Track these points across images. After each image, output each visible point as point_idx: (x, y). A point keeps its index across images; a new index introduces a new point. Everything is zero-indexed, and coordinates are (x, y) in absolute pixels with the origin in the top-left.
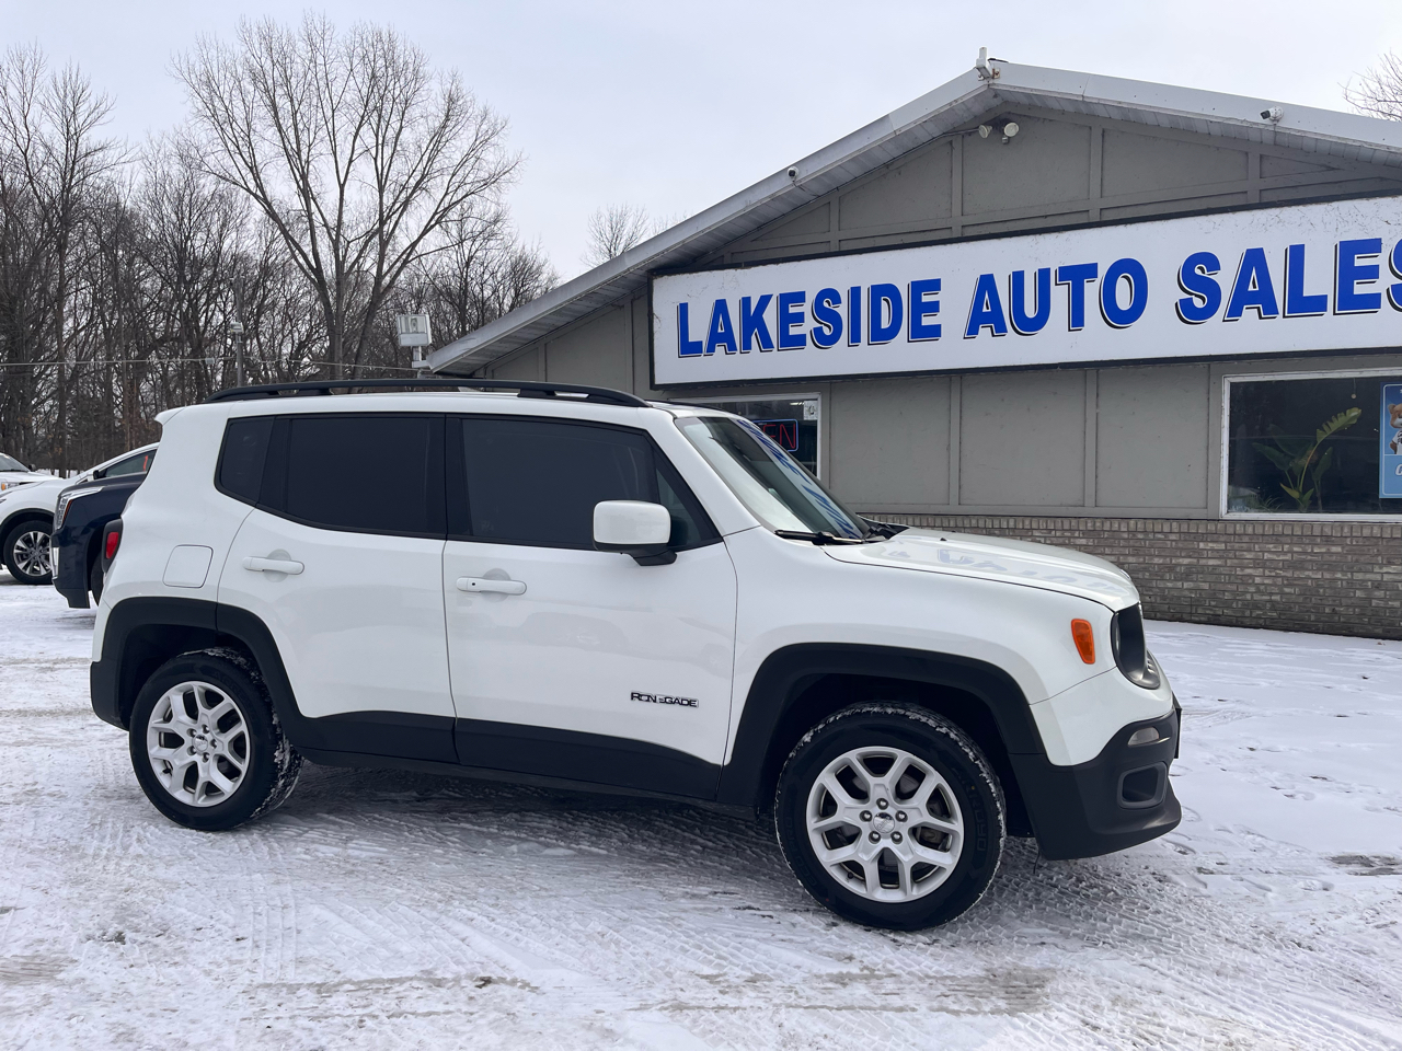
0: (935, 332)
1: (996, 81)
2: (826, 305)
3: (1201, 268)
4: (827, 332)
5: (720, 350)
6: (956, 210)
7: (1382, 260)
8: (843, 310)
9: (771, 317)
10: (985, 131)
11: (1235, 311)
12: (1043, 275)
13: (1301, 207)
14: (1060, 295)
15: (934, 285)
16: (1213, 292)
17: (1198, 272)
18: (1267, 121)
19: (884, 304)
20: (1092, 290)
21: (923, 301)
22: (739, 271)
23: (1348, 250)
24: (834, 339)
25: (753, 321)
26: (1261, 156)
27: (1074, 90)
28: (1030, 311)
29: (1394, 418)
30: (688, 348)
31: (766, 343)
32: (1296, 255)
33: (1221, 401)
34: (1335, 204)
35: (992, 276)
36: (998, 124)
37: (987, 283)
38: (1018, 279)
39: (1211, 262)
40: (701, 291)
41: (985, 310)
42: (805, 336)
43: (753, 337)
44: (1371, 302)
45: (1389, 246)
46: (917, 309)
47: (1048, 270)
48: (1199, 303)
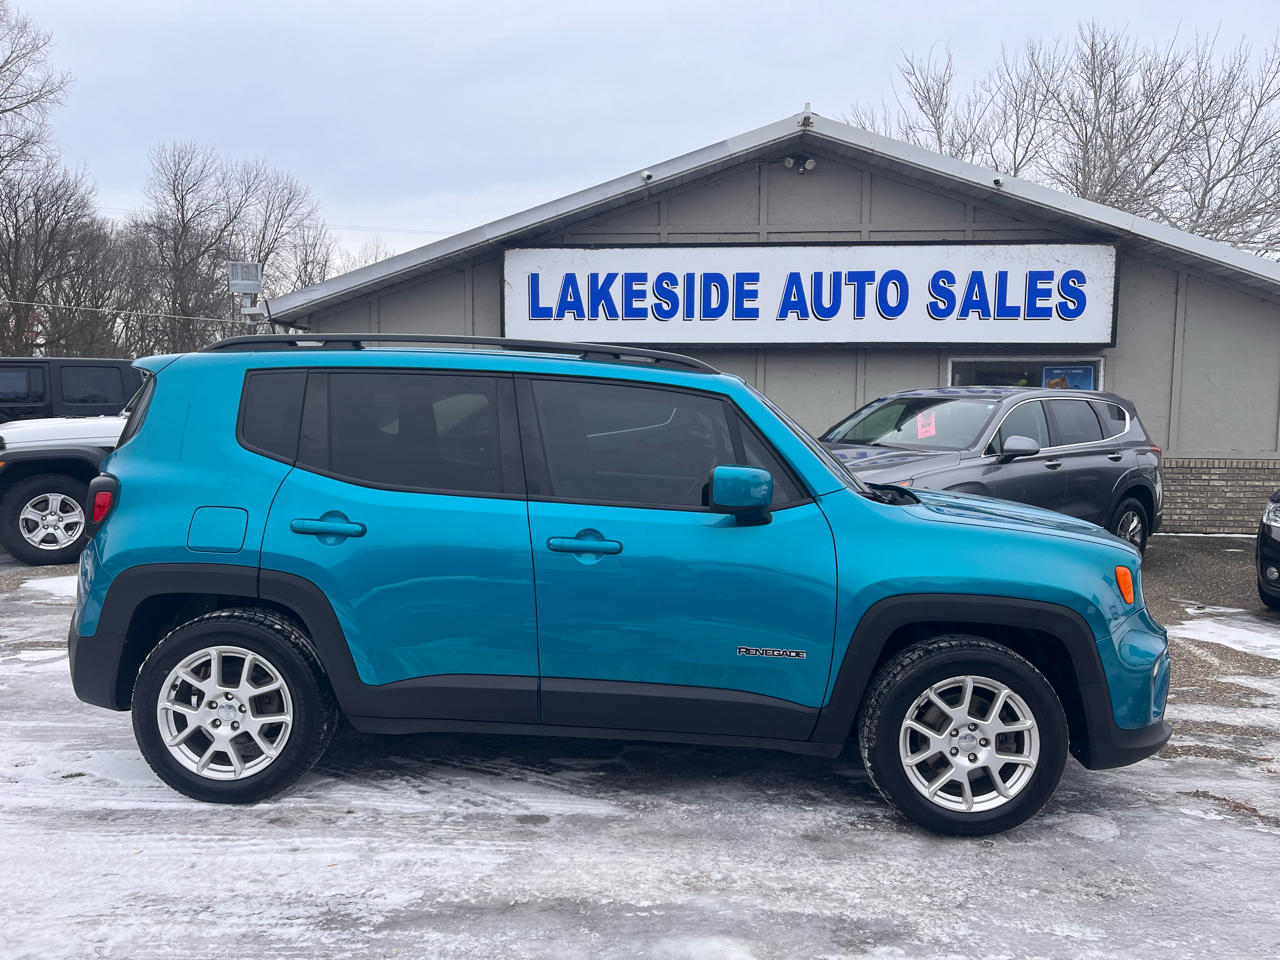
0: (754, 313)
1: (811, 129)
2: (665, 285)
3: (943, 282)
4: (665, 307)
5: (569, 316)
6: (764, 221)
7: (1054, 286)
8: (679, 291)
9: (616, 292)
10: (790, 163)
11: (964, 313)
12: (837, 276)
13: (1006, 246)
14: (848, 292)
15: (754, 277)
16: (950, 298)
17: (941, 284)
18: (995, 186)
19: (714, 289)
20: (871, 291)
21: (746, 288)
22: (588, 250)
23: (1034, 277)
24: (671, 313)
25: (600, 294)
26: (975, 208)
28: (826, 303)
30: (538, 312)
31: (612, 313)
32: (1002, 277)
33: (947, 374)
34: (1027, 246)
35: (798, 274)
36: (800, 160)
37: (794, 279)
38: (818, 277)
39: (949, 277)
40: (554, 265)
41: (793, 299)
42: (646, 309)
43: (600, 307)
44: (1046, 313)
45: (1058, 277)
46: (741, 295)
47: (840, 273)
48: (941, 306)
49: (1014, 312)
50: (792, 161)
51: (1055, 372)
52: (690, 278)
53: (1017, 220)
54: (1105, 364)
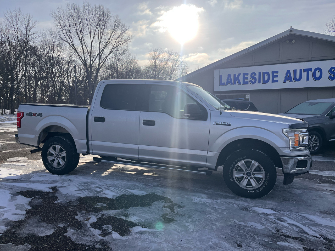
1: (293, 33)
2: (253, 76)
4: (253, 81)
5: (229, 84)
6: (281, 57)
8: (257, 77)
9: (241, 78)
10: (288, 42)
12: (301, 70)
14: (304, 74)
15: (277, 72)
17: (333, 70)
19: (266, 76)
20: (311, 74)
21: (274, 75)
22: (234, 68)
24: (255, 82)
25: (236, 79)
27: (309, 35)
28: (298, 77)
30: (222, 84)
31: (239, 83)
35: (290, 70)
36: (291, 41)
37: (288, 72)
38: (295, 71)
40: (225, 73)
41: (288, 77)
42: (248, 82)
43: (237, 82)
46: (273, 77)
48: (333, 77)
50: (288, 41)
52: (260, 73)
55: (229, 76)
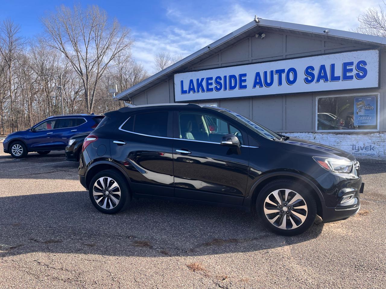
0: (245, 87)
1: (259, 24)
2: (218, 80)
3: (310, 70)
4: (218, 87)
5: (191, 92)
6: (250, 56)
7: (354, 67)
8: (222, 82)
9: (204, 84)
11: (318, 81)
13: (334, 54)
14: (276, 77)
15: (245, 75)
16: (313, 76)
18: (325, 33)
19: (232, 80)
20: (284, 76)
21: (242, 79)
22: (196, 72)
23: (345, 65)
24: (220, 89)
25: (200, 85)
26: (325, 42)
28: (269, 81)
29: (357, 106)
30: (184, 92)
31: (203, 91)
32: (333, 66)
33: (316, 103)
34: (342, 53)
35: (259, 72)
36: (260, 35)
37: (258, 74)
38: (265, 73)
39: (312, 68)
40: (187, 78)
41: (257, 81)
42: (213, 88)
43: (200, 89)
44: (351, 78)
45: (355, 64)
46: (241, 81)
47: (273, 71)
48: (309, 79)
49: (338, 78)
50: (257, 35)
51: (359, 99)
52: (225, 77)
53: (342, 44)
54: (380, 95)
55: (191, 81)
